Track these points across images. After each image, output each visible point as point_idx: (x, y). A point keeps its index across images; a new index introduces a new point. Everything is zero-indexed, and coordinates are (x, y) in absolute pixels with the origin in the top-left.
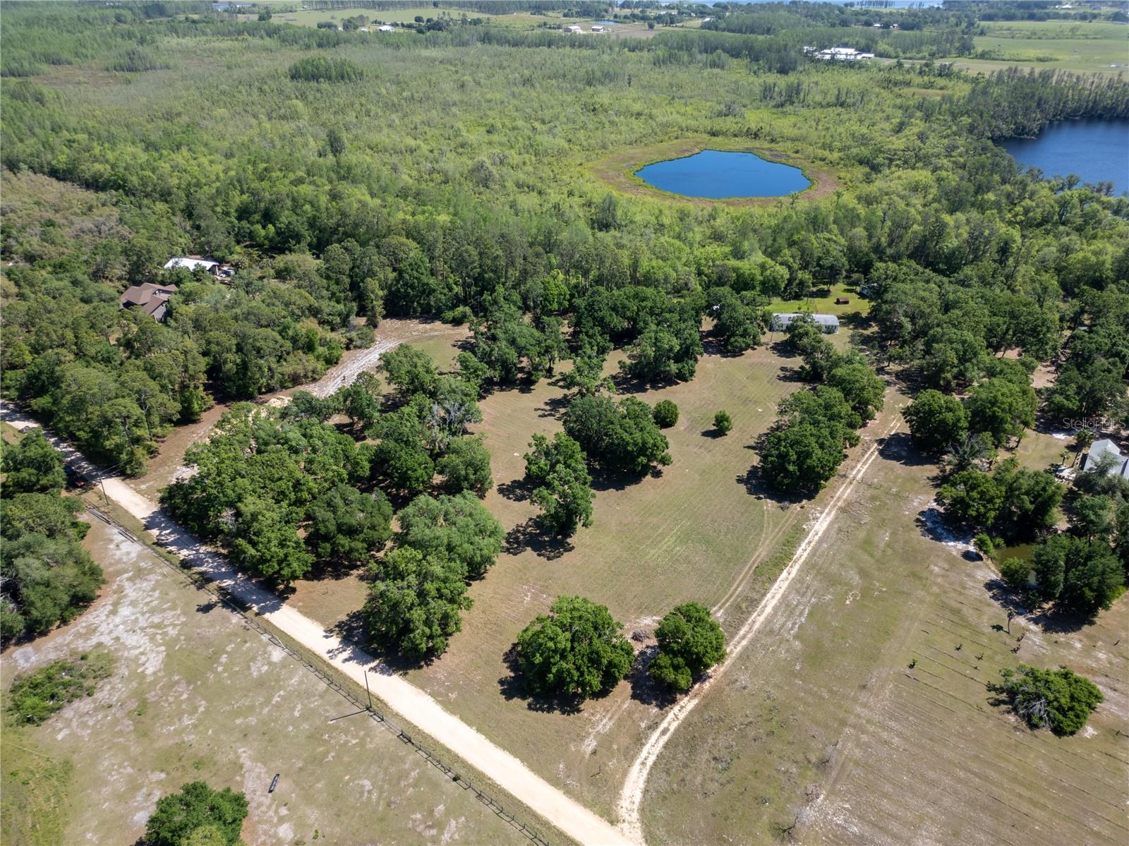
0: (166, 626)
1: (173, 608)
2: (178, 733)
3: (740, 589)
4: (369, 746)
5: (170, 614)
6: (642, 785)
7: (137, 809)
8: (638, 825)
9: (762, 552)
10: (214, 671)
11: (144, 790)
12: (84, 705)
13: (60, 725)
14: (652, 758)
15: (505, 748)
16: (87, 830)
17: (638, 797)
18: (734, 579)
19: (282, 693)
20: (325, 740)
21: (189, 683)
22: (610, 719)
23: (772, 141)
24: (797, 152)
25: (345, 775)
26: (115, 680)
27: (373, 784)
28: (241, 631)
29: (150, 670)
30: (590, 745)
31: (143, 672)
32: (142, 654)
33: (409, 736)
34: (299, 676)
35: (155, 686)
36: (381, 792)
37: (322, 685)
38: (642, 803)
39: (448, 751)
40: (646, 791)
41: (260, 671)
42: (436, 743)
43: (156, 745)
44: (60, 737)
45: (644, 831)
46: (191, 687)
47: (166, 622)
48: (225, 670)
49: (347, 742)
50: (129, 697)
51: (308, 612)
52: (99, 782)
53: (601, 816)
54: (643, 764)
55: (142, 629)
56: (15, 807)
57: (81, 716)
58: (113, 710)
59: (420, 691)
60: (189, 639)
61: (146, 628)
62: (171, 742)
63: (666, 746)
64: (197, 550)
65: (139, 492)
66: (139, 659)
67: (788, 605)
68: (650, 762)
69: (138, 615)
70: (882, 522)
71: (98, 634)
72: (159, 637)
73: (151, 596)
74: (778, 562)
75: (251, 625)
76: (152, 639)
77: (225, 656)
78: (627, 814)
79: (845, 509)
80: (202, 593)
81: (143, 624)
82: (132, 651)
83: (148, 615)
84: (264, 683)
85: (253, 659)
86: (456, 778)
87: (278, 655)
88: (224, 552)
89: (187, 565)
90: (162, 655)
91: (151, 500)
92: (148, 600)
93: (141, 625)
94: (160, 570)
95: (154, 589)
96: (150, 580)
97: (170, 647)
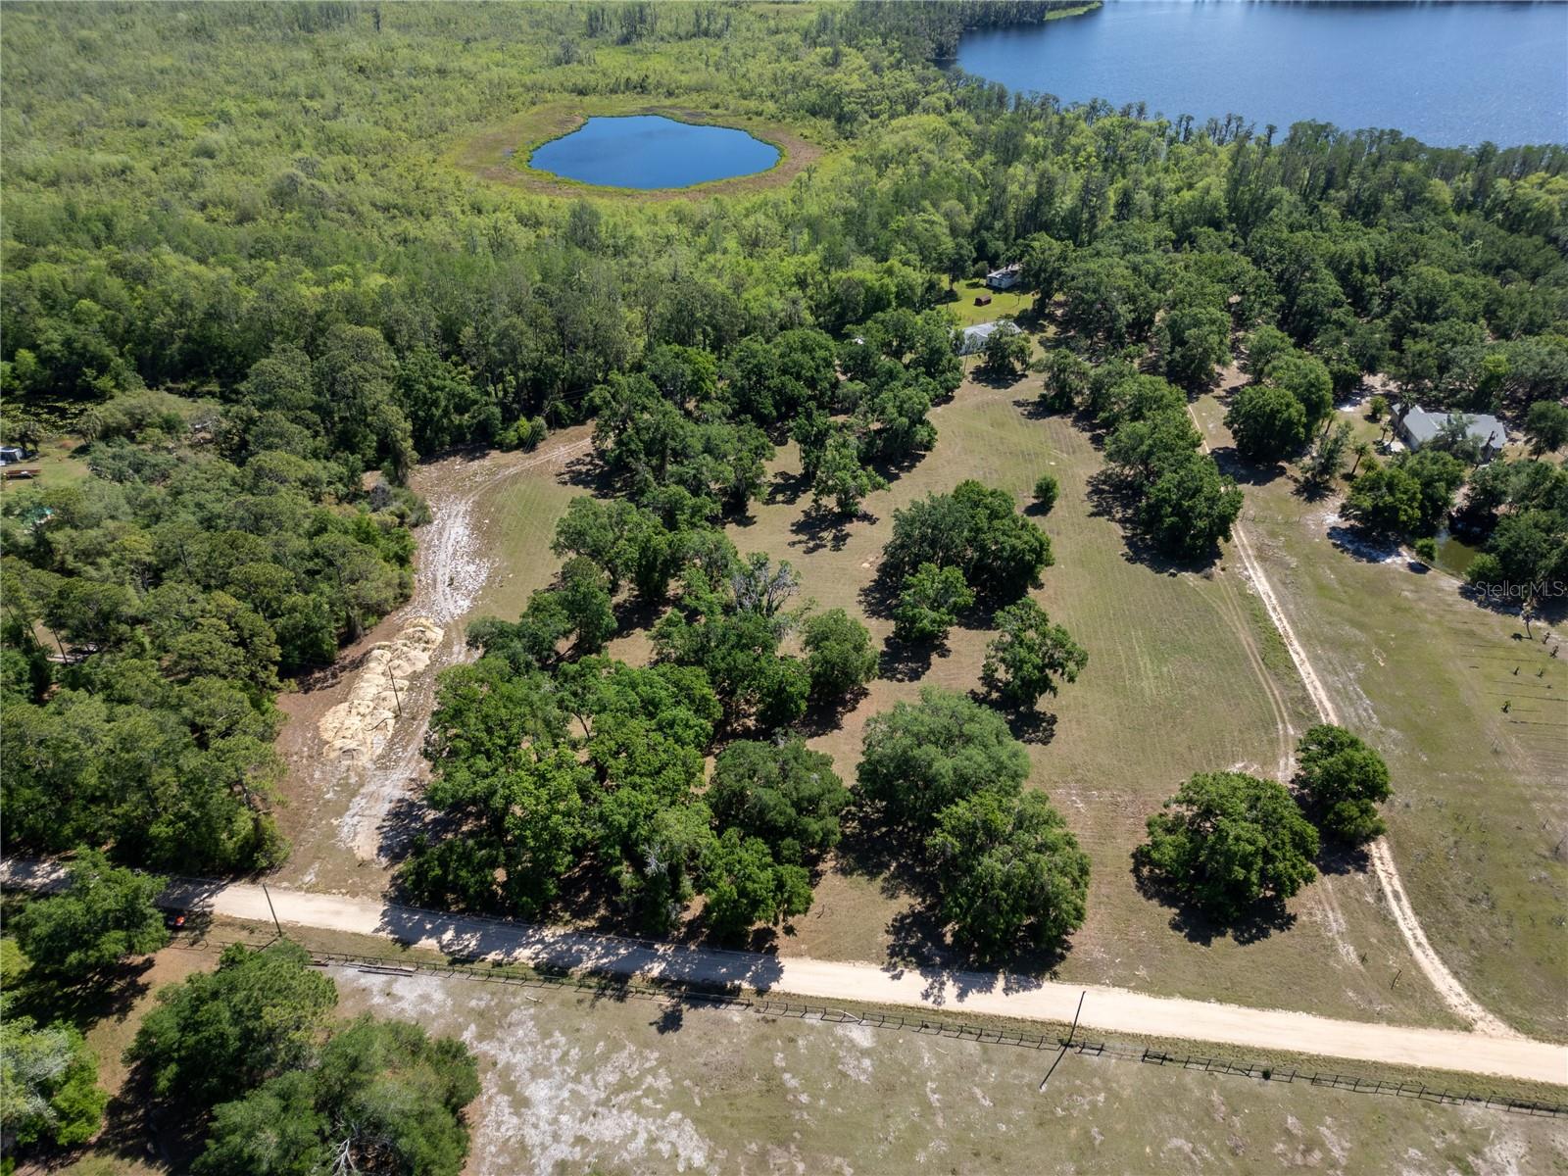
0: (639, 1080)
1: (616, 1046)
3: (1276, 692)
4: (1126, 1093)
5: (621, 1058)
6: (1445, 971)
8: (1490, 1017)
9: (1246, 638)
10: (800, 1107)
14: (1420, 933)
15: (1273, 1007)
17: (1458, 987)
18: (1258, 682)
19: (932, 1085)
20: (1064, 1118)
21: (783, 1144)
22: (1333, 910)
23: (670, 94)
24: (716, 107)
25: (1143, 1148)
27: (1188, 1138)
28: (766, 1029)
29: (698, 1161)
30: (1349, 953)
31: (690, 1167)
32: (653, 1140)
33: (1158, 1053)
34: (928, 1052)
36: (1209, 1144)
37: (971, 1046)
38: (1467, 989)
39: (1218, 1045)
40: (1456, 974)
41: (864, 1071)
42: (1195, 1044)
45: (1503, 1021)
46: (793, 1148)
47: (632, 1073)
48: (814, 1097)
49: (1094, 1104)
51: (832, 953)
53: (1451, 1028)
54: (1419, 944)
55: (605, 1103)
59: (1097, 986)
60: (700, 1080)
61: (608, 1099)
63: (1417, 913)
64: (541, 941)
65: (311, 889)
66: (659, 1152)
67: (1338, 691)
68: (1424, 940)
69: (570, 1085)
70: (1308, 560)
71: (537, 1151)
72: (647, 1102)
73: (554, 1046)
74: (1273, 644)
75: (771, 1013)
76: (640, 1110)
77: (787, 1076)
78: (1475, 1011)
79: (1262, 557)
80: (637, 1003)
81: (595, 1095)
82: (632, 1146)
83: (587, 1078)
84: (891, 1086)
85: (835, 1059)
86: (1266, 1075)
87: (861, 1035)
88: (590, 923)
89: (553, 971)
90: (689, 1127)
91: (354, 895)
92: (556, 1054)
93: (593, 1099)
94: (518, 1000)
95: (546, 1034)
96: (521, 1023)
97: (685, 1108)
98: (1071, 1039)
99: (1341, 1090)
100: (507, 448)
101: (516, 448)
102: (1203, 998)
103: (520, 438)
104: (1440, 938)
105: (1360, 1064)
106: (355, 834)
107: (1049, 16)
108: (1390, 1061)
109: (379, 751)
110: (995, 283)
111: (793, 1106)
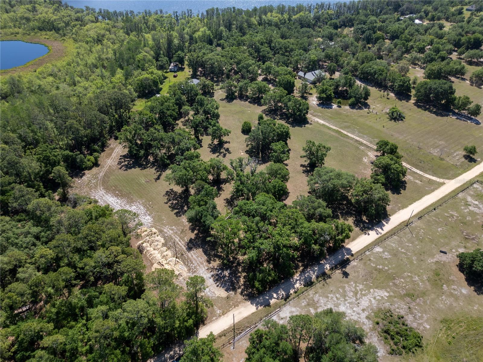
0: (356, 289)
1: (343, 288)
2: (423, 281)
3: (351, 141)
4: (424, 227)
5: (347, 288)
6: (431, 176)
7: (461, 293)
8: (444, 180)
9: (333, 133)
11: (452, 291)
12: (409, 319)
13: (421, 328)
14: (421, 172)
15: (422, 197)
16: (473, 309)
17: (435, 178)
18: (346, 141)
19: (400, 249)
20: (422, 238)
21: (394, 279)
25: (437, 234)
26: (392, 308)
27: (440, 227)
28: (363, 261)
29: (387, 294)
30: (418, 182)
31: (387, 297)
32: (375, 298)
33: (420, 216)
34: (392, 243)
35: (396, 291)
36: (443, 226)
37: (395, 237)
38: (437, 177)
39: (424, 209)
40: (433, 176)
41: (388, 255)
42: (421, 211)
43: (430, 289)
44: (428, 327)
45: (446, 179)
46: (397, 278)
47: (353, 289)
48: (387, 266)
49: (423, 232)
50: (404, 301)
52: (451, 307)
53: (443, 185)
54: (423, 174)
55: (357, 299)
56: (466, 339)
57: (416, 319)
58: (411, 306)
59: (397, 212)
60: (366, 280)
61: (357, 298)
62: (428, 284)
63: (417, 169)
64: (297, 280)
65: (224, 313)
66: (378, 299)
67: (359, 136)
69: (346, 302)
70: (321, 113)
71: (359, 319)
72: (363, 292)
73: (332, 298)
74: (339, 132)
75: (360, 257)
76: (364, 295)
77: (378, 267)
78: (441, 180)
79: (315, 116)
80: (334, 276)
81: (354, 299)
82: (373, 302)
83: (347, 298)
84: (395, 254)
85: (381, 257)
86: (435, 209)
87: (378, 249)
88: (301, 268)
89: (309, 284)
90: (376, 290)
91: (238, 306)
92: (335, 299)
93: (354, 301)
94: (311, 296)
95: (327, 297)
96: (319, 300)
97: (371, 287)
98: (407, 224)
99: (444, 205)
100: (90, 168)
101: (93, 167)
102: (412, 203)
103: (93, 163)
104: (425, 171)
105: (441, 199)
106: (214, 293)
108: (444, 195)
109: (186, 269)
110: (173, 70)
111: (387, 271)
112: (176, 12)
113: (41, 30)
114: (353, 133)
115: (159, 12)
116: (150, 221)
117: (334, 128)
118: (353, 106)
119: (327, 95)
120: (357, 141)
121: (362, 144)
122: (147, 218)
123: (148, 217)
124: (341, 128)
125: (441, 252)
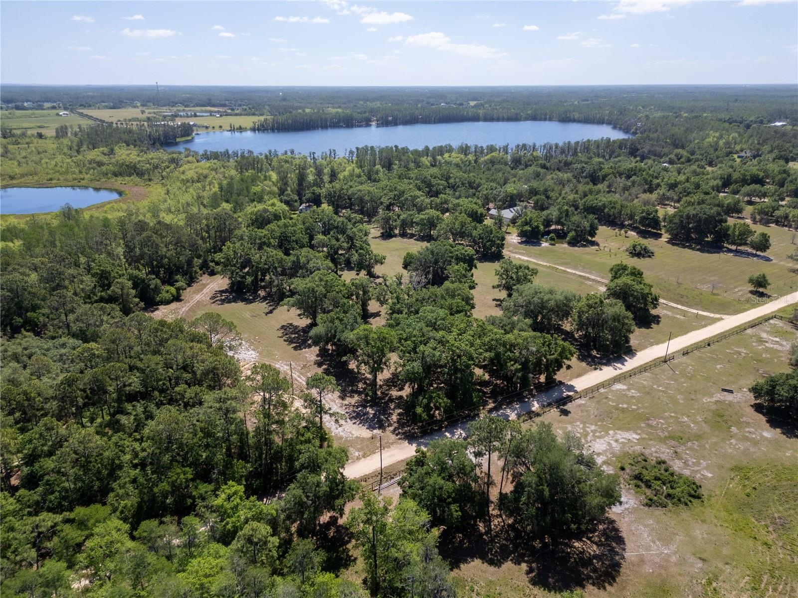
0: (585, 431)
2: (694, 422)
4: (693, 364)
7: (762, 436)
10: (637, 409)
11: (747, 435)
12: (677, 466)
13: (698, 476)
14: (684, 307)
15: (687, 333)
16: (784, 455)
17: (707, 313)
18: (564, 276)
19: (655, 387)
20: (692, 375)
21: (648, 419)
22: (665, 312)
26: (647, 452)
27: (719, 365)
28: (595, 400)
29: (638, 437)
30: (680, 317)
31: (637, 440)
32: (617, 441)
33: (686, 352)
35: (651, 433)
36: (724, 363)
37: (647, 374)
38: (710, 313)
39: (692, 345)
40: (703, 311)
41: (636, 393)
42: (687, 347)
43: (709, 431)
44: (710, 475)
45: (724, 315)
46: (652, 419)
48: (636, 405)
49: (692, 369)
50: (666, 444)
51: (578, 375)
52: (746, 452)
54: (690, 310)
56: (776, 492)
57: (688, 465)
58: (678, 450)
59: (649, 348)
60: (602, 420)
61: (587, 441)
62: (704, 425)
65: (365, 456)
66: (622, 443)
68: (687, 308)
70: (525, 250)
72: (597, 434)
74: (553, 268)
75: (590, 395)
76: (599, 437)
77: (621, 406)
78: (717, 316)
79: (514, 253)
80: (549, 415)
82: (614, 446)
84: (647, 392)
85: (626, 395)
86: (709, 345)
87: (618, 386)
88: (492, 405)
90: (619, 432)
91: (388, 447)
97: (609, 429)
98: (664, 360)
99: (724, 341)
101: (172, 301)
103: (173, 296)
104: (690, 307)
105: (719, 335)
107: (178, 140)
108: (722, 331)
110: (304, 210)
111: (634, 410)
112: (314, 153)
113: (116, 176)
114: (575, 268)
115: (289, 153)
116: (254, 356)
117: (545, 264)
118: (573, 243)
119: (532, 228)
120: (580, 276)
121: (589, 279)
122: (250, 353)
123: (253, 352)
124: (555, 264)
125: (724, 390)
